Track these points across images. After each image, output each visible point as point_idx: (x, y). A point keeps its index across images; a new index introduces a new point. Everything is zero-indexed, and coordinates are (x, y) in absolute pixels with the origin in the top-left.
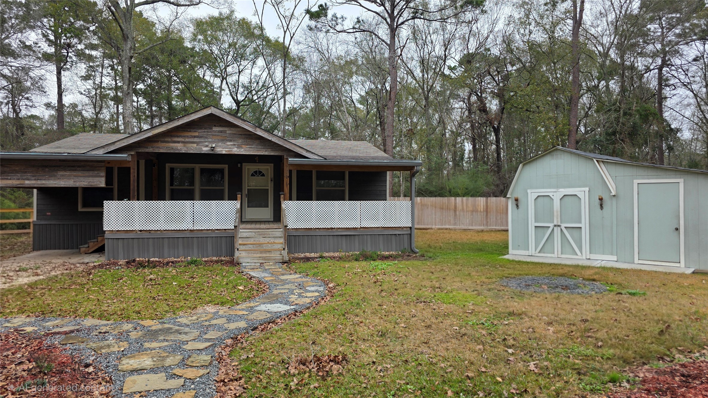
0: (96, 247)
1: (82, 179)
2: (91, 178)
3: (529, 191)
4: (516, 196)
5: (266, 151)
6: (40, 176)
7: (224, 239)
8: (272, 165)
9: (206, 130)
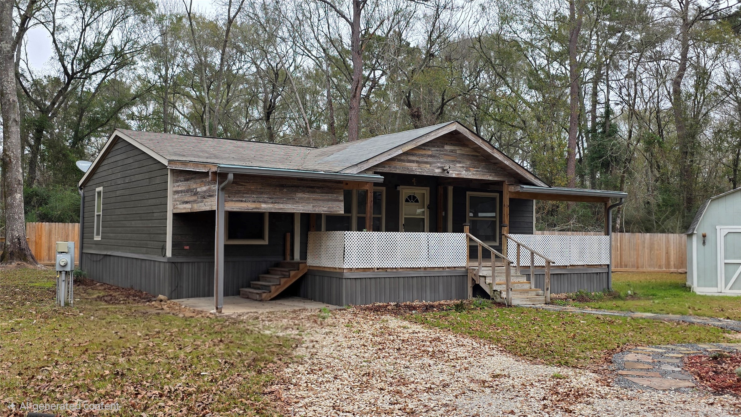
1: (321, 203)
2: (330, 203)
3: (717, 227)
4: (704, 233)
5: (490, 176)
6: (278, 198)
7: (453, 279)
8: (428, 188)
9: (438, 149)
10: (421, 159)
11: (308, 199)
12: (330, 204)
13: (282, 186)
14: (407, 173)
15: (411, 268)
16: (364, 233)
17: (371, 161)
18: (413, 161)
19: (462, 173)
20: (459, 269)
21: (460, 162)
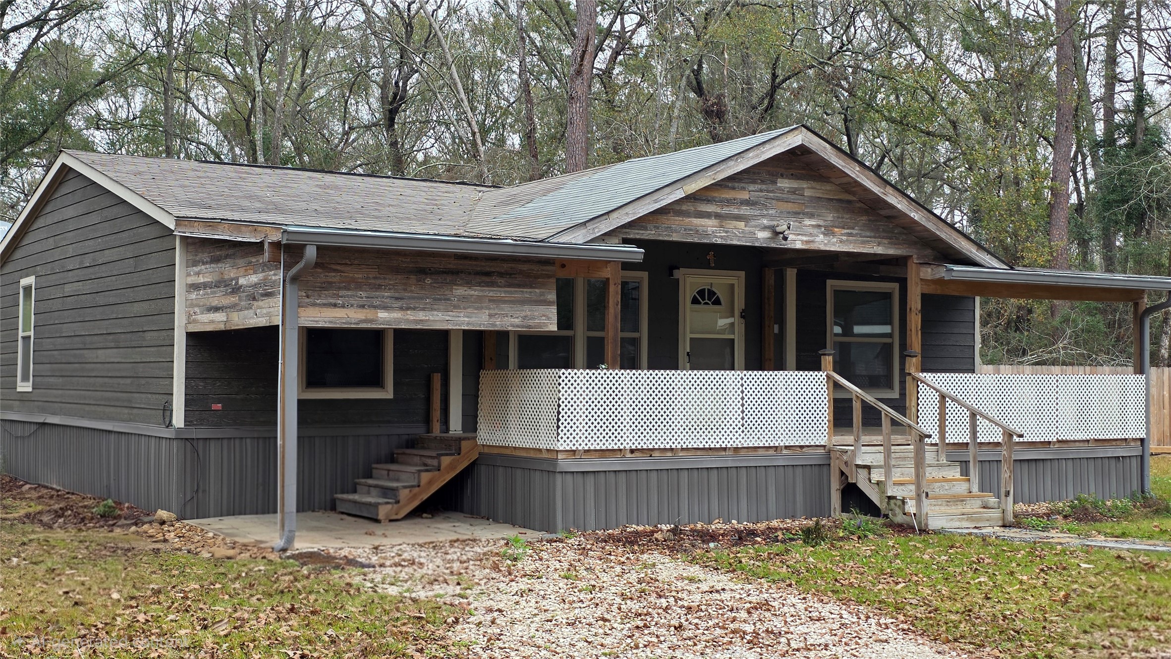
0: (416, 503)
1: (507, 309)
2: (526, 307)
6: (414, 298)
7: (799, 471)
8: (742, 274)
9: (764, 187)
10: (726, 210)
11: (480, 299)
12: (527, 310)
13: (422, 272)
14: (696, 240)
15: (704, 449)
16: (604, 374)
17: (614, 215)
18: (708, 215)
19: (817, 239)
20: (811, 451)
21: (811, 216)
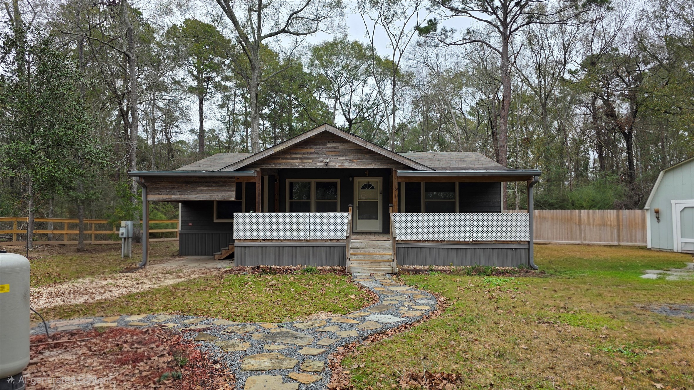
0: (228, 254)
1: (216, 193)
2: (223, 193)
3: (673, 202)
4: (656, 208)
5: (375, 164)
6: (184, 191)
7: (336, 249)
8: (382, 178)
9: (320, 147)
10: (304, 156)
13: (188, 183)
14: (291, 167)
15: (293, 240)
16: (251, 214)
18: (297, 158)
19: (345, 164)
20: (342, 241)
21: (343, 156)
